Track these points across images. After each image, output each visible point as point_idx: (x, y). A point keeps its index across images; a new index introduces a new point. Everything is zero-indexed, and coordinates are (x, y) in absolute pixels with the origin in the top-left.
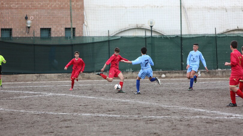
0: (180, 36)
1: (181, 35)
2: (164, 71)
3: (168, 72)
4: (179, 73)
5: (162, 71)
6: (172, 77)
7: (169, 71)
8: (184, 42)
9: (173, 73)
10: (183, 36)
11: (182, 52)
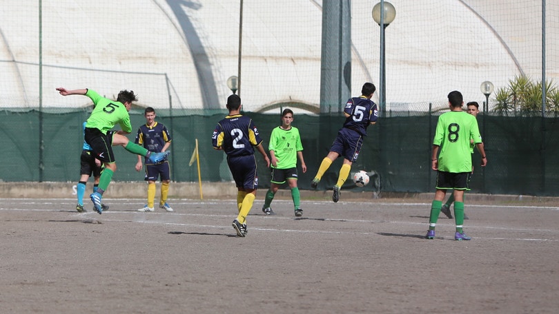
0: (38, 110)
1: (40, 108)
2: (8, 183)
3: (16, 185)
4: (35, 187)
5: (5, 183)
6: (22, 196)
7: (17, 183)
8: (45, 121)
9: (25, 188)
10: (43, 111)
11: (41, 143)
